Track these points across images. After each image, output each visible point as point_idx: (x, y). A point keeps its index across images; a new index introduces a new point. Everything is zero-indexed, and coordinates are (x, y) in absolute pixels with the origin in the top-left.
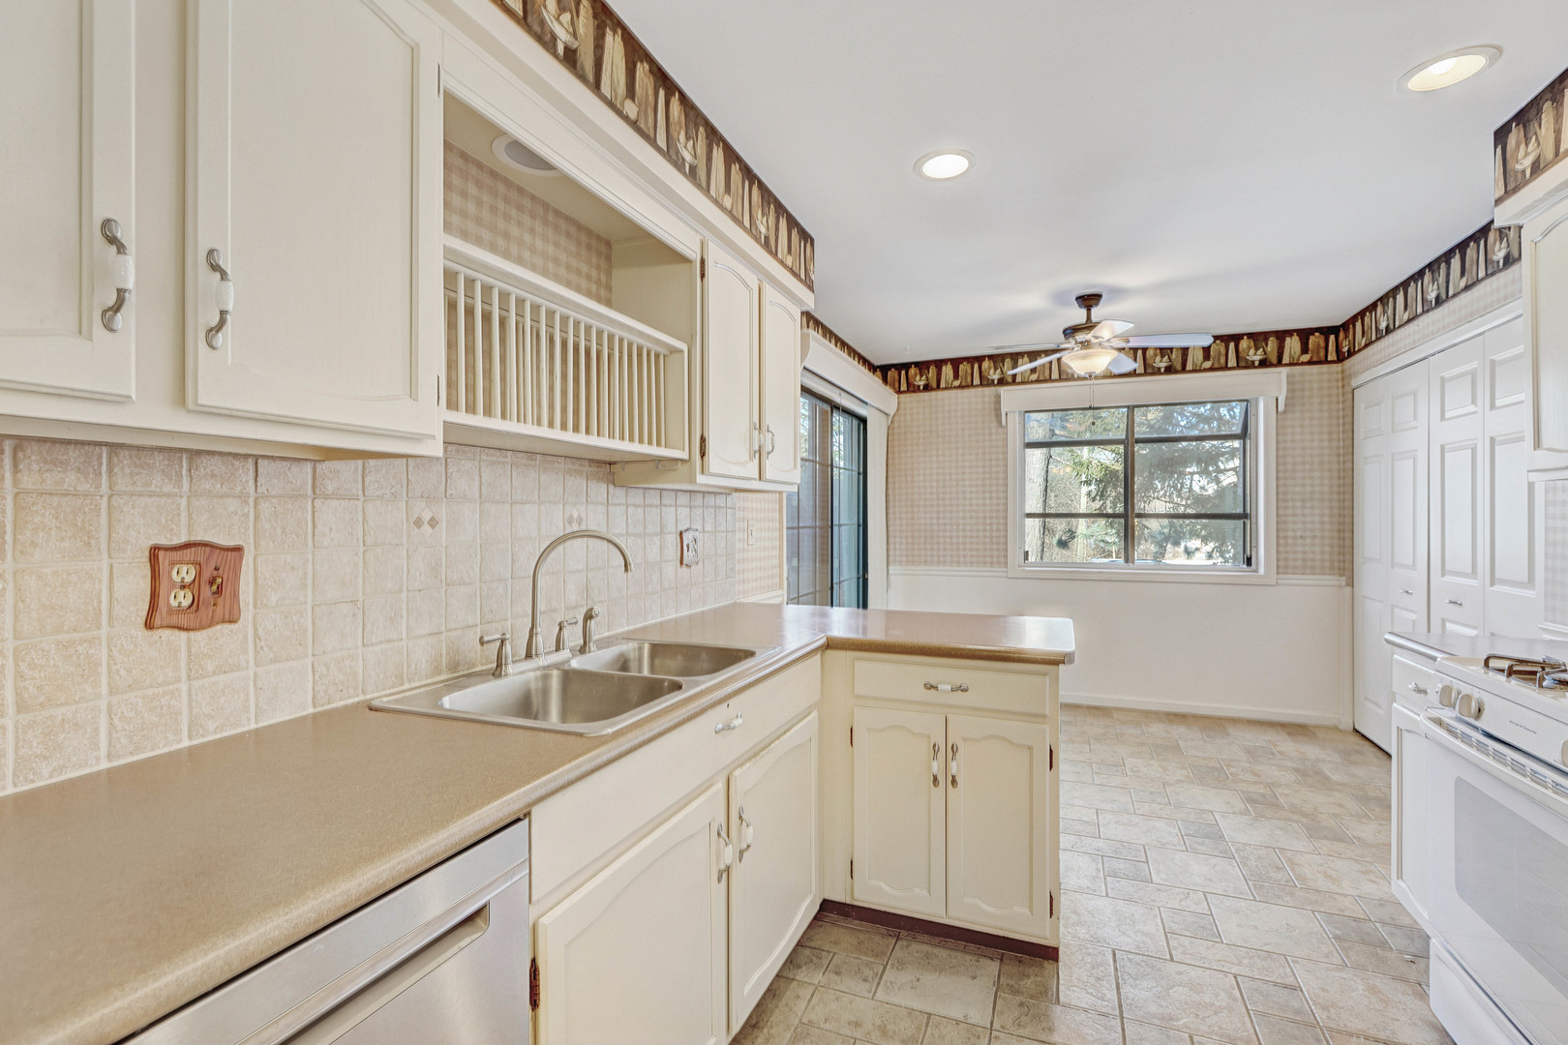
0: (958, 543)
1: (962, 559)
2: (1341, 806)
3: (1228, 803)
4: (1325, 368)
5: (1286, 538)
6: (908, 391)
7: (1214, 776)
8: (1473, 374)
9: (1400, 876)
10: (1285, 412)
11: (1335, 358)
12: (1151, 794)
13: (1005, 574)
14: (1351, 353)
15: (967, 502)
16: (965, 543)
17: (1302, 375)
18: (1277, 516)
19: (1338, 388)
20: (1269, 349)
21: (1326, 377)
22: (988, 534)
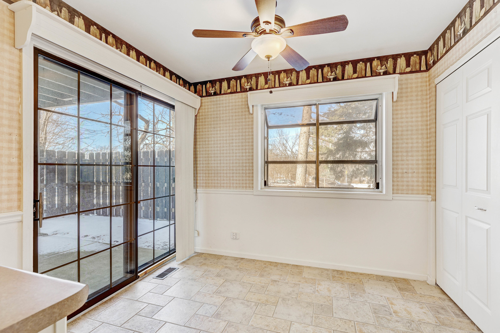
0: (230, 177)
1: (232, 185)
4: (419, 74)
5: (397, 173)
6: (207, 96)
10: (396, 101)
11: (425, 69)
13: (252, 193)
14: (435, 62)
15: (234, 155)
16: (233, 177)
17: (407, 80)
18: (393, 161)
19: (426, 86)
20: (388, 65)
21: (420, 80)
22: (244, 172)
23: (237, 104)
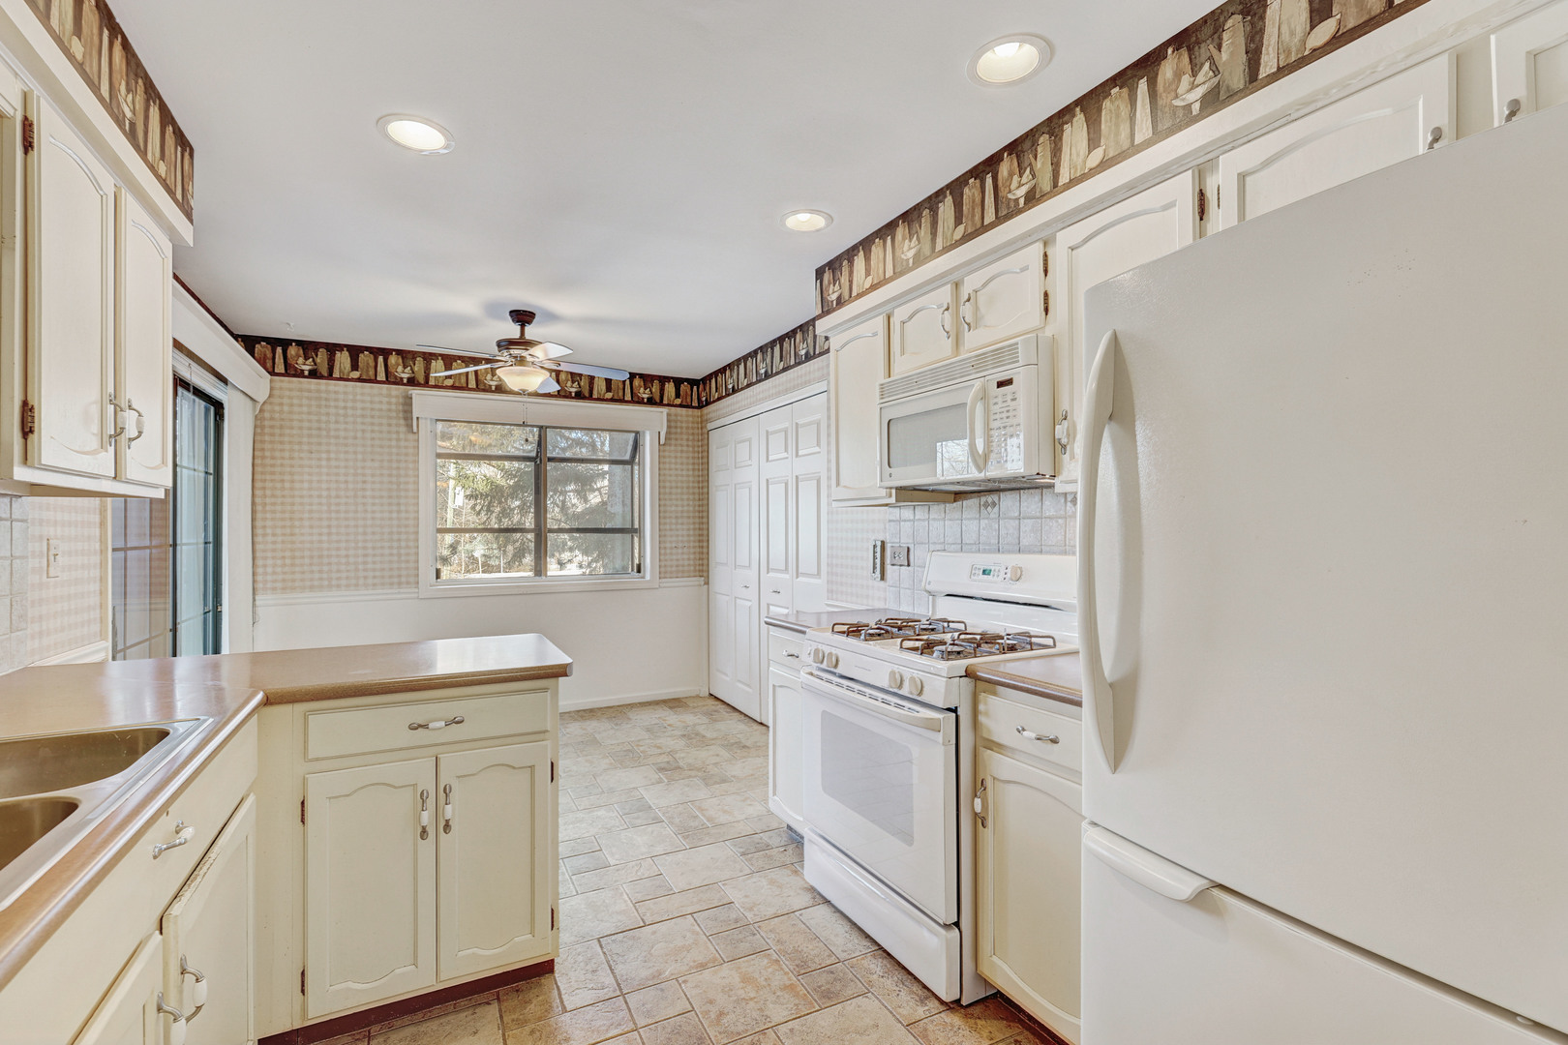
0: (356, 563)
2: (718, 755)
3: (646, 777)
4: (690, 411)
5: (665, 549)
6: (287, 374)
7: (629, 757)
8: (786, 431)
9: (774, 794)
10: (665, 444)
11: (697, 405)
12: (586, 787)
14: (708, 403)
15: (369, 515)
17: (676, 415)
18: (660, 530)
19: (698, 429)
20: (654, 391)
21: (691, 418)
22: (395, 551)
23: (377, 406)
